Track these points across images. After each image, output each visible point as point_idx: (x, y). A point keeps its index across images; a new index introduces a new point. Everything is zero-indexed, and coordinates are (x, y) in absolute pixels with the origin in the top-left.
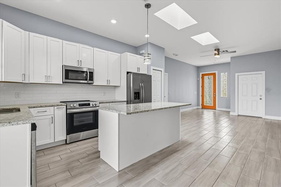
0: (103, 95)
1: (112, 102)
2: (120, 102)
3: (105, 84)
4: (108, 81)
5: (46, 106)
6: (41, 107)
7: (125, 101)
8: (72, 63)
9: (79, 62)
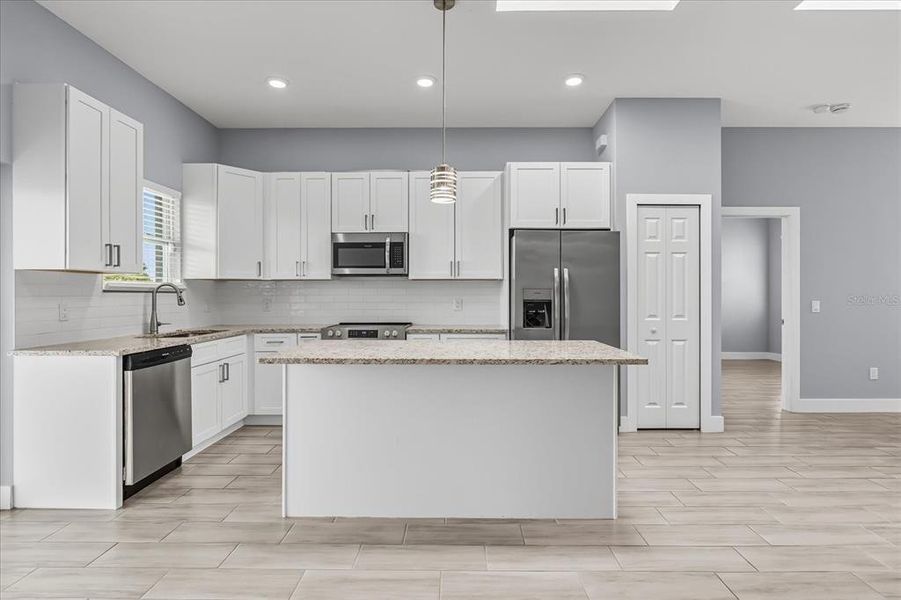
0: (455, 308)
1: (450, 332)
2: (477, 333)
3: (446, 274)
4: (455, 266)
5: (281, 331)
6: (273, 331)
7: (502, 332)
8: (351, 225)
9: (370, 219)
